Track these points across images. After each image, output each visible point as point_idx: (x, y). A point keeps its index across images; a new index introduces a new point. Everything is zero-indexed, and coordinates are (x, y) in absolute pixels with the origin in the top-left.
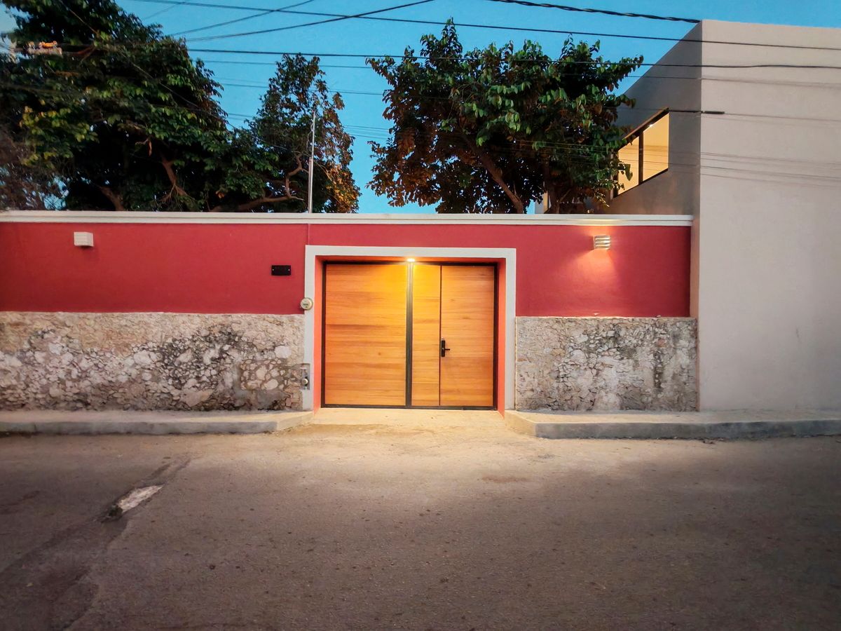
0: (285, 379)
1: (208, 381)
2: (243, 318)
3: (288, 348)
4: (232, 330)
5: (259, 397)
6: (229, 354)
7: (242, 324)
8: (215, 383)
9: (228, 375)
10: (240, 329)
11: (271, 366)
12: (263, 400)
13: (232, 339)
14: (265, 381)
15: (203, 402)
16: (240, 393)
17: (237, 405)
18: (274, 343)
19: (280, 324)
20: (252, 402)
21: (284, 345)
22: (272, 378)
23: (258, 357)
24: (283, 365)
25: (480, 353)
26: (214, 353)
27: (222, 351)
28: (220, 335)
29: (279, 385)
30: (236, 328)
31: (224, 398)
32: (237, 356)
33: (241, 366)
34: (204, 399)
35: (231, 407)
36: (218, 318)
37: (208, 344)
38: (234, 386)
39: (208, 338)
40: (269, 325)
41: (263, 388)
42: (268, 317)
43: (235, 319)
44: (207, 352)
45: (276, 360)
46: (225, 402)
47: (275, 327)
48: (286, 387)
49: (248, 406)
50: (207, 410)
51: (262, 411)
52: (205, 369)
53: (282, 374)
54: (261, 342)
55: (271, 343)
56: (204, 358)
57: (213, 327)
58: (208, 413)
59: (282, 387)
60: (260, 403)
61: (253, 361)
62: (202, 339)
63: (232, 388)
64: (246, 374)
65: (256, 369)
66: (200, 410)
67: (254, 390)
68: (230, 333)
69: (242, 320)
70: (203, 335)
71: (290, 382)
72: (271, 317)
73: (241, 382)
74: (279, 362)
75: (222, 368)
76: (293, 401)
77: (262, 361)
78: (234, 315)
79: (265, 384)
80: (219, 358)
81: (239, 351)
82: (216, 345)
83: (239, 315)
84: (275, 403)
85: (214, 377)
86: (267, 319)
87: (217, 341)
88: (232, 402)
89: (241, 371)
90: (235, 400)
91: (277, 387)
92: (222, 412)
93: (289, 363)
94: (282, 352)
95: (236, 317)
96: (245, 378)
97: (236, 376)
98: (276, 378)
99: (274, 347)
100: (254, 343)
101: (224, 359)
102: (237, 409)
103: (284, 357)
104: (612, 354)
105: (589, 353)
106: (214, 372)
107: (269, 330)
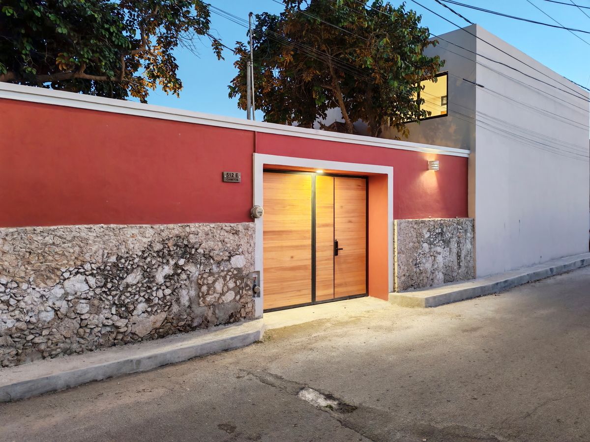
0: (240, 289)
1: (161, 302)
2: (201, 228)
3: (243, 256)
4: (189, 242)
5: (217, 311)
6: (186, 269)
7: (200, 235)
8: (169, 304)
9: (184, 292)
10: (197, 240)
11: (228, 277)
12: (221, 315)
13: (187, 251)
14: (223, 294)
15: (156, 329)
16: (198, 310)
17: (195, 324)
18: (230, 253)
19: (236, 233)
20: (209, 318)
21: (239, 254)
22: (229, 289)
23: (215, 269)
24: (239, 275)
25: (356, 251)
26: (167, 270)
27: (176, 266)
28: (175, 248)
29: (236, 296)
30: (193, 239)
31: (179, 320)
32: (193, 270)
33: (199, 281)
34: (158, 325)
35: (189, 328)
36: (175, 229)
37: (160, 259)
38: (191, 303)
39: (161, 254)
40: (226, 234)
41: (221, 301)
42: (226, 226)
43: (193, 229)
44: (160, 269)
45: (232, 270)
46: (183, 323)
47: (231, 237)
48: (241, 297)
49: (206, 325)
50: (162, 336)
51: (220, 326)
52: (157, 289)
53: (238, 284)
54: (219, 253)
55: (227, 253)
56: (157, 276)
57: (169, 239)
58: (164, 339)
59: (238, 297)
60: (218, 319)
61: (211, 273)
62: (155, 255)
63: (190, 307)
64: (204, 288)
65: (214, 282)
66: (153, 339)
67: (213, 305)
68: (186, 246)
69: (199, 230)
70: (156, 250)
71: (244, 292)
72: (227, 226)
73: (200, 298)
74: (235, 272)
75: (178, 285)
76: (247, 310)
77: (219, 273)
78: (192, 225)
79: (223, 297)
80: (173, 275)
81: (195, 264)
82: (170, 260)
83: (197, 225)
84: (231, 316)
85: (168, 297)
86: (224, 228)
87: (171, 256)
88: (190, 322)
89: (200, 286)
90: (193, 319)
91: (234, 299)
92: (180, 335)
93: (244, 272)
94: (238, 261)
95: (193, 227)
96: (203, 293)
97: (193, 293)
98: (233, 289)
99: (230, 257)
100: (211, 254)
101: (179, 275)
102: (194, 329)
103: (239, 267)
104: (440, 245)
105: (430, 245)
106: (168, 291)
107: (226, 240)
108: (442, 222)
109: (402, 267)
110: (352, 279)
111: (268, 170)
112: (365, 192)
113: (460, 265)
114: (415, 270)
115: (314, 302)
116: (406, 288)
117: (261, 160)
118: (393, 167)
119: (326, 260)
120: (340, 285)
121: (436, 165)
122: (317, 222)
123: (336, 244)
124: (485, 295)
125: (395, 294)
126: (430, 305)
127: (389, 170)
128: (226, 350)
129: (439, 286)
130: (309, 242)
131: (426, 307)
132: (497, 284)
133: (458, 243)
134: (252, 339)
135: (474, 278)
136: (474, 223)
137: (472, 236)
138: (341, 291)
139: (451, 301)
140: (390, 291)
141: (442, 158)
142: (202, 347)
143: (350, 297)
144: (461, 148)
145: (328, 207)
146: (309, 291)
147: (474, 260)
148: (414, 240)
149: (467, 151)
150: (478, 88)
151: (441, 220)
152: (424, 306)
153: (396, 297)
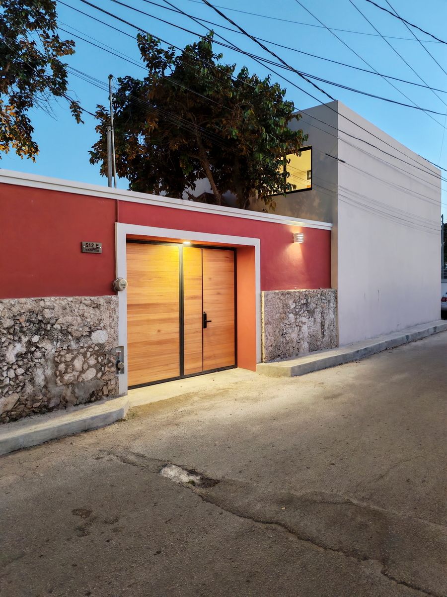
0: (102, 365)
1: (12, 383)
2: (57, 302)
3: (104, 332)
4: (44, 317)
5: (76, 390)
6: (40, 346)
7: (56, 309)
8: (22, 384)
9: (39, 372)
10: (53, 315)
11: (89, 354)
12: (82, 393)
13: (42, 327)
14: (83, 371)
15: (8, 412)
16: (54, 390)
17: (51, 405)
18: (90, 328)
19: (98, 306)
20: (67, 398)
21: (101, 329)
22: (89, 367)
23: (74, 345)
24: (101, 351)
25: (225, 322)
26: (20, 348)
27: (30, 343)
28: (28, 324)
29: (97, 374)
30: (48, 314)
31: (34, 401)
32: (49, 347)
33: (56, 359)
34: (10, 407)
35: (45, 410)
36: (28, 303)
37: (11, 337)
38: (47, 383)
39: (12, 331)
40: (86, 308)
41: (80, 380)
42: (85, 300)
43: (48, 304)
44: (11, 347)
45: (93, 346)
46: (38, 404)
47: (92, 311)
48: (103, 374)
49: (64, 405)
50: (14, 420)
51: (80, 406)
52: (8, 369)
53: (100, 361)
54: (77, 328)
55: (88, 328)
56: (8, 355)
57: (20, 315)
58: (16, 423)
59: (100, 375)
60: (77, 398)
61: (69, 350)
62: (5, 332)
63: (45, 387)
64: (62, 367)
65: (73, 359)
66: (4, 423)
67: (71, 383)
68: (41, 321)
69: (55, 305)
70: (5, 326)
71: (107, 369)
72: (87, 299)
73: (57, 377)
74: (97, 348)
75: (32, 364)
76: (110, 388)
77: (78, 350)
78: (47, 299)
79: (83, 376)
80: (26, 353)
81: (52, 341)
82: (23, 337)
83: (53, 298)
84: (92, 395)
85: (21, 377)
86: (84, 302)
87: (24, 332)
88: (46, 403)
89: (56, 364)
90: (49, 400)
91: (96, 376)
92: (35, 417)
93: (106, 348)
94: (99, 337)
95: (49, 301)
96: (60, 372)
97: (49, 372)
98: (94, 366)
99: (90, 333)
100: (70, 330)
101: (32, 353)
102: (50, 410)
103: (101, 342)
104: (305, 315)
105: (296, 315)
106: (20, 371)
107: (86, 314)
108: (307, 293)
109: (269, 338)
110: (220, 350)
111: (132, 240)
112: (232, 264)
113: (324, 335)
114: (281, 340)
115: (182, 376)
116: (273, 358)
117: (123, 230)
118: (259, 240)
119: (194, 333)
120: (209, 358)
121: (301, 238)
122: (185, 295)
123: (204, 316)
124: (347, 363)
125: (263, 364)
126: (295, 374)
127: (256, 242)
128: (86, 431)
129: (304, 355)
130: (177, 315)
131: (292, 376)
132: (358, 351)
133: (322, 313)
134: (115, 417)
135: (337, 346)
136: (336, 293)
137: (335, 306)
138: (210, 364)
139: (316, 369)
140: (257, 361)
141: (307, 231)
142: (59, 429)
143: (219, 370)
144: (325, 221)
145: (197, 279)
146: (177, 365)
147: (337, 329)
148: (280, 311)
149: (330, 225)
150: (340, 164)
151: (305, 291)
152: (290, 375)
153: (263, 367)
